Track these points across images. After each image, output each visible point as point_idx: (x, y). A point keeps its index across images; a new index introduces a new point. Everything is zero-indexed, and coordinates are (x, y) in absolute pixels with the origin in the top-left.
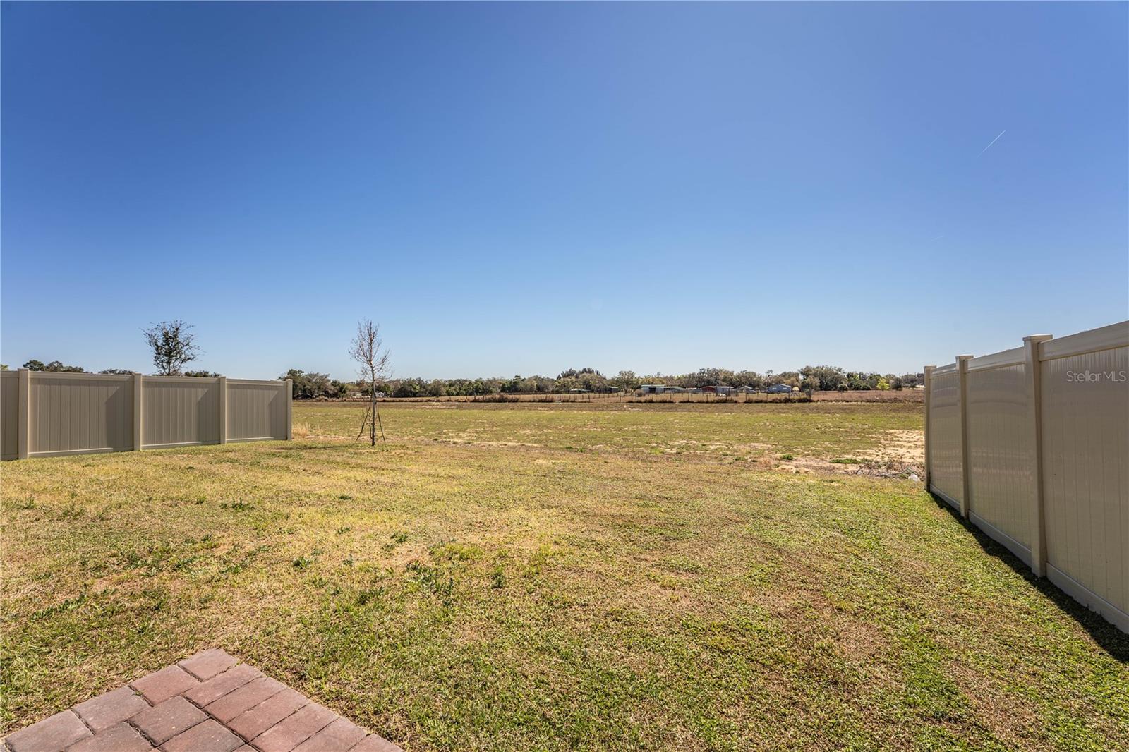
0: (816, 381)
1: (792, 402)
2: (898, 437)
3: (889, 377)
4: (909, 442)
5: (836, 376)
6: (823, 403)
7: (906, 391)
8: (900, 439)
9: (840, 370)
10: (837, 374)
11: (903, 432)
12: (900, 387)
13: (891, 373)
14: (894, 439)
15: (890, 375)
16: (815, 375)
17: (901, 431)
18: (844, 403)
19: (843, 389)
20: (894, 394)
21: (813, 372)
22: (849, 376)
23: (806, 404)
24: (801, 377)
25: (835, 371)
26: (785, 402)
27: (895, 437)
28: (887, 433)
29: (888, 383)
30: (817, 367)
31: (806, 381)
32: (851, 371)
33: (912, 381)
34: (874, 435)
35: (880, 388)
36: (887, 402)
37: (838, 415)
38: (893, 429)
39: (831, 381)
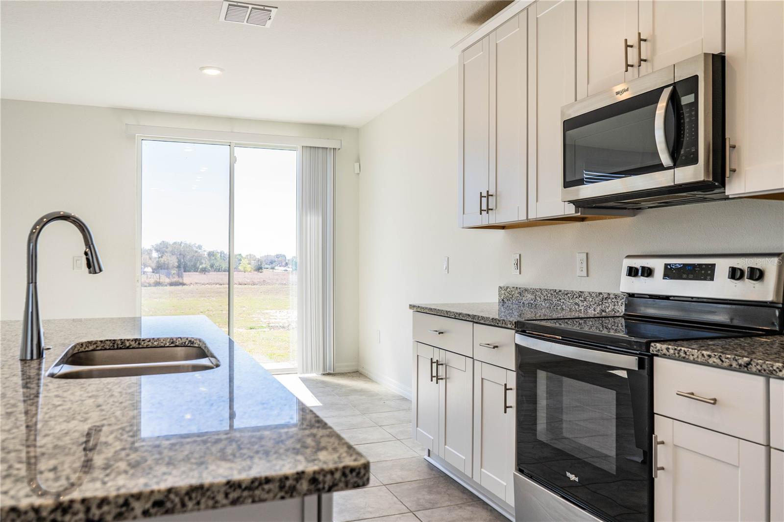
0: (173, 261)
1: (162, 286)
2: (274, 316)
3: (250, 257)
4: (283, 319)
5: (196, 254)
6: (196, 286)
7: (266, 273)
8: (276, 318)
9: (200, 247)
10: (196, 252)
11: (276, 312)
12: (261, 268)
13: (252, 253)
14: (271, 317)
15: (250, 255)
16: (173, 253)
17: (275, 311)
18: (218, 286)
19: (204, 271)
20: (257, 276)
21: (170, 249)
22: (211, 254)
23: (180, 287)
24: (155, 255)
25: (195, 249)
26: (155, 286)
27: (271, 316)
28: (264, 314)
29: (249, 264)
30: (175, 243)
31: (162, 260)
32: (211, 250)
33: (272, 263)
34: (254, 316)
35: (242, 269)
36: (257, 284)
37: (214, 299)
38: (267, 309)
39: (190, 260)
